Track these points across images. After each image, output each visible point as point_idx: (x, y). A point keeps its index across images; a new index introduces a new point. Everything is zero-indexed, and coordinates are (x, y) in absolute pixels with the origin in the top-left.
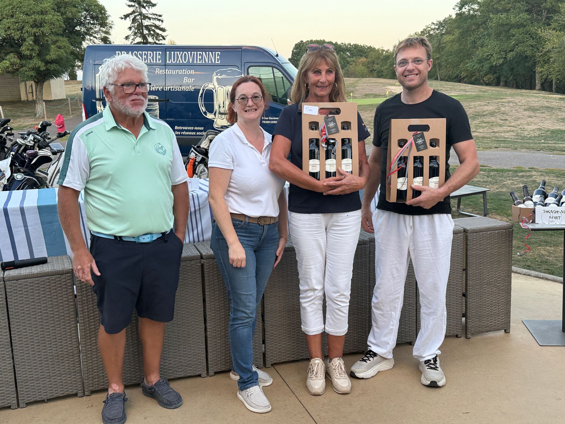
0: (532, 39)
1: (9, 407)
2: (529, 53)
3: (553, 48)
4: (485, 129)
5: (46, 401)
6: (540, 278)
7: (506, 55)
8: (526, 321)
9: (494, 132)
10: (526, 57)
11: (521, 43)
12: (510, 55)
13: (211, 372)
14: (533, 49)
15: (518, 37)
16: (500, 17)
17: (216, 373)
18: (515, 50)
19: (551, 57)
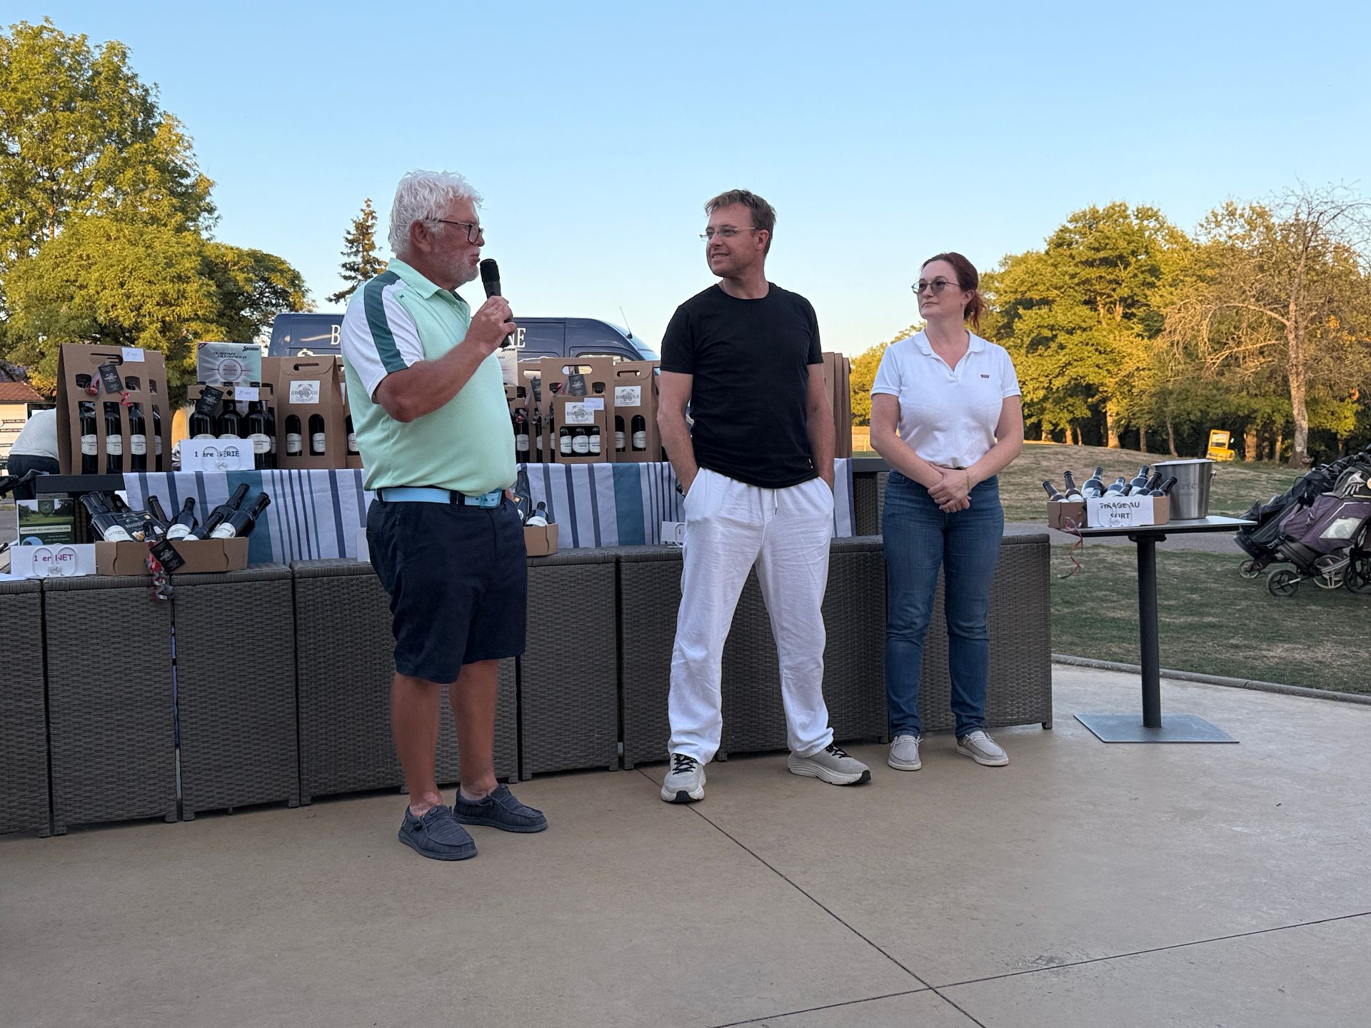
0: (1097, 353)
1: (161, 819)
2: (1093, 379)
3: (1138, 369)
4: (1013, 495)
5: (231, 810)
6: (1108, 669)
7: (1050, 383)
8: (1080, 716)
9: (1029, 499)
10: (1089, 386)
11: (1075, 360)
12: (1057, 383)
13: (527, 773)
14: (1100, 371)
15: (1071, 349)
16: (1037, 314)
17: (537, 775)
18: (1066, 373)
19: (1134, 386)
